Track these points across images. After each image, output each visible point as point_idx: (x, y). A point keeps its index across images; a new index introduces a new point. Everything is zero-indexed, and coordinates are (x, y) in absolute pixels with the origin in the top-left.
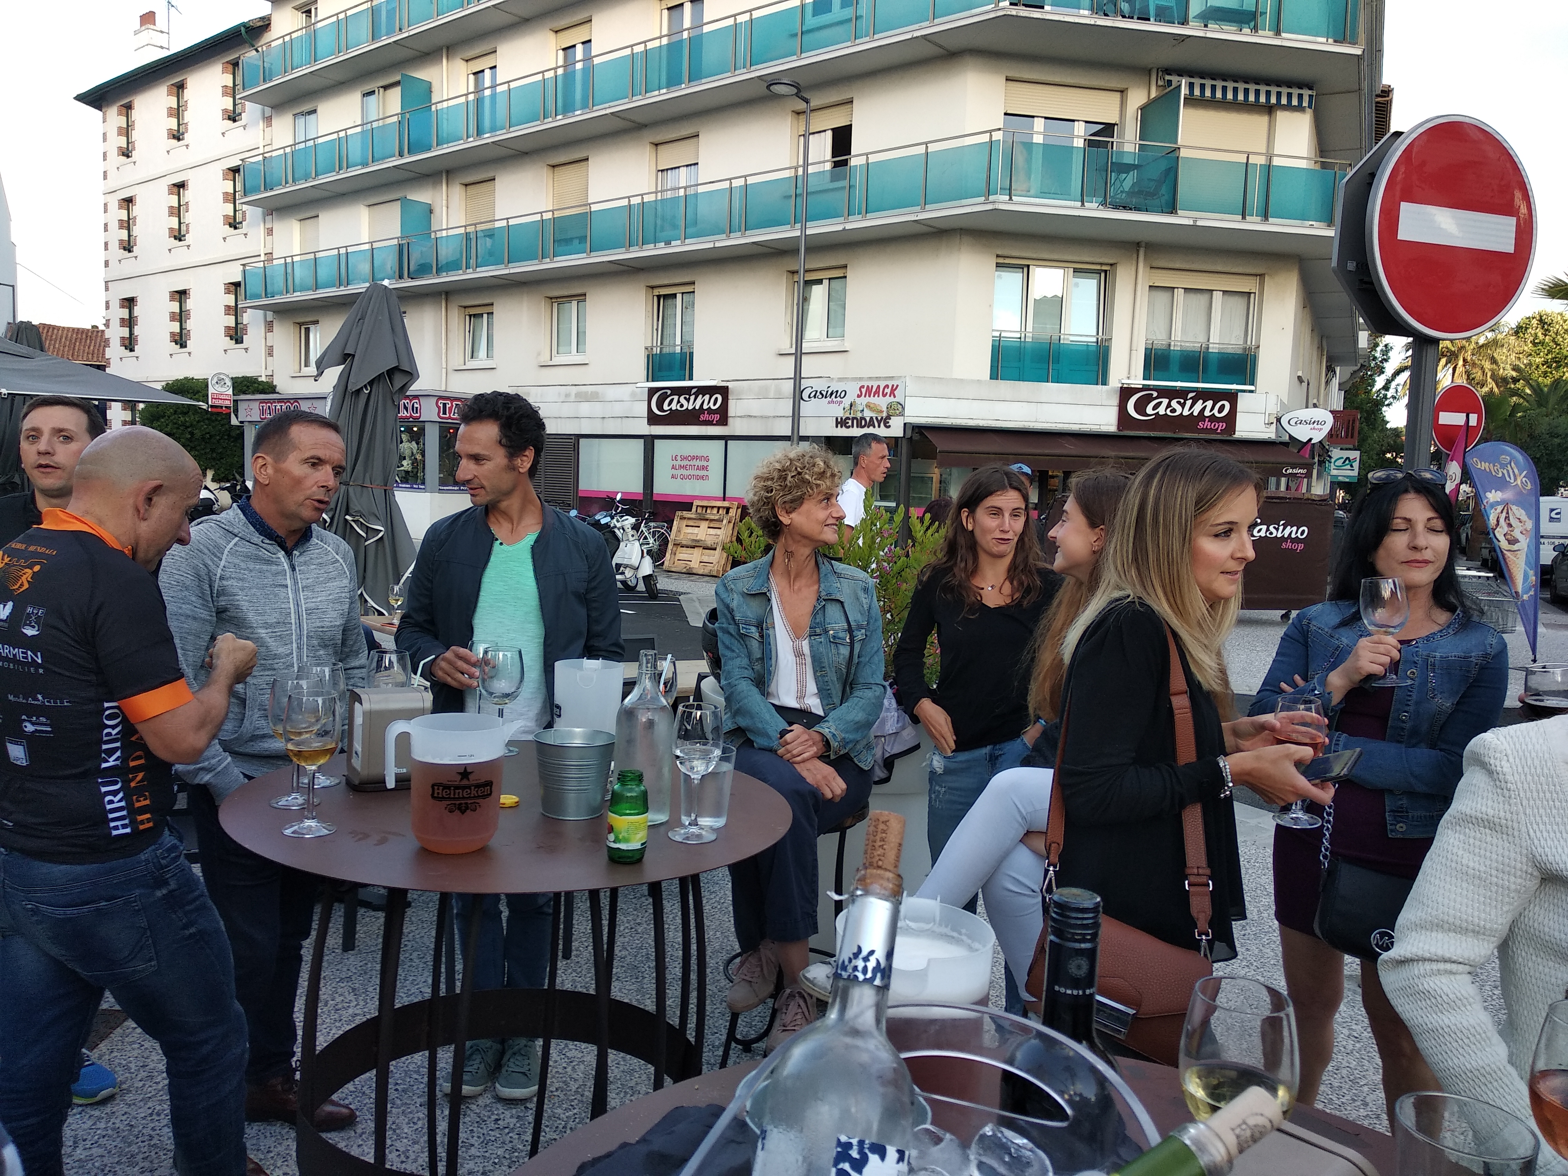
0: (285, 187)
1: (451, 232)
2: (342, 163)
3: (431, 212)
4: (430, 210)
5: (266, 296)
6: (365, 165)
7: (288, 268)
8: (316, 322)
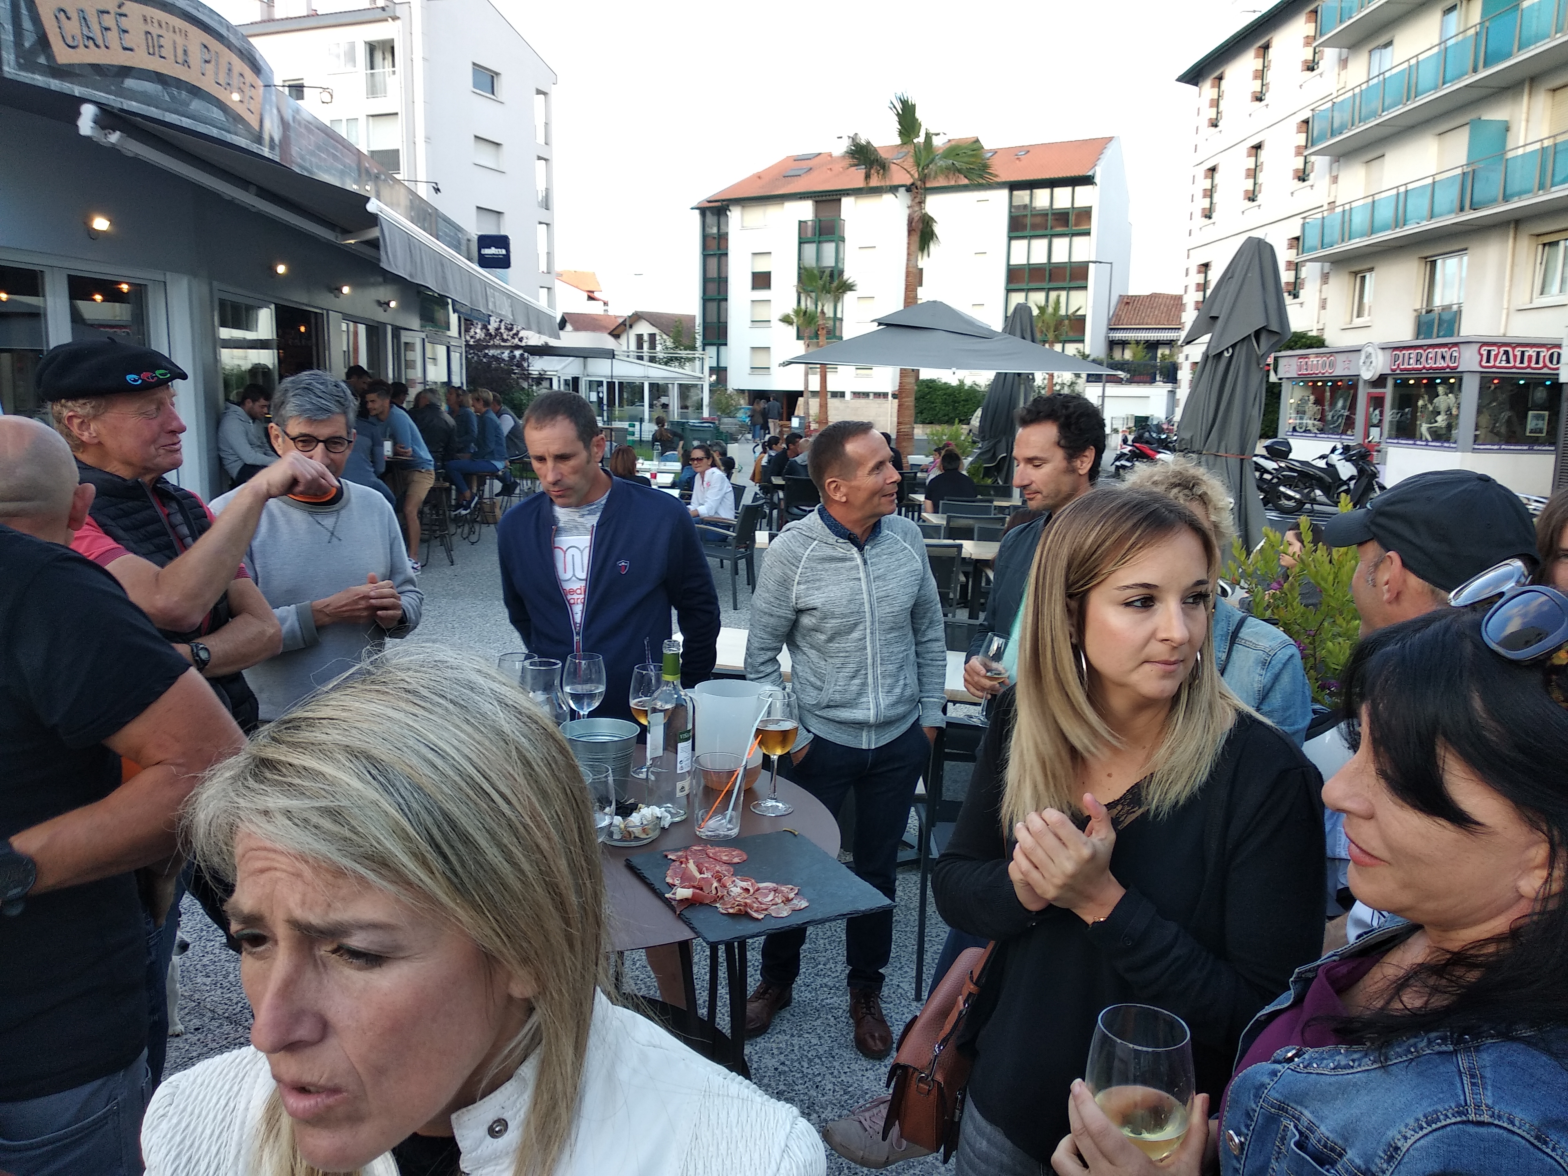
0: (1350, 130)
1: (1529, 149)
2: (1412, 91)
3: (1507, 129)
4: (1506, 128)
5: (1322, 247)
6: (1436, 88)
7: (1347, 215)
8: (1371, 270)
